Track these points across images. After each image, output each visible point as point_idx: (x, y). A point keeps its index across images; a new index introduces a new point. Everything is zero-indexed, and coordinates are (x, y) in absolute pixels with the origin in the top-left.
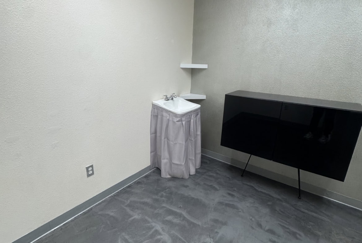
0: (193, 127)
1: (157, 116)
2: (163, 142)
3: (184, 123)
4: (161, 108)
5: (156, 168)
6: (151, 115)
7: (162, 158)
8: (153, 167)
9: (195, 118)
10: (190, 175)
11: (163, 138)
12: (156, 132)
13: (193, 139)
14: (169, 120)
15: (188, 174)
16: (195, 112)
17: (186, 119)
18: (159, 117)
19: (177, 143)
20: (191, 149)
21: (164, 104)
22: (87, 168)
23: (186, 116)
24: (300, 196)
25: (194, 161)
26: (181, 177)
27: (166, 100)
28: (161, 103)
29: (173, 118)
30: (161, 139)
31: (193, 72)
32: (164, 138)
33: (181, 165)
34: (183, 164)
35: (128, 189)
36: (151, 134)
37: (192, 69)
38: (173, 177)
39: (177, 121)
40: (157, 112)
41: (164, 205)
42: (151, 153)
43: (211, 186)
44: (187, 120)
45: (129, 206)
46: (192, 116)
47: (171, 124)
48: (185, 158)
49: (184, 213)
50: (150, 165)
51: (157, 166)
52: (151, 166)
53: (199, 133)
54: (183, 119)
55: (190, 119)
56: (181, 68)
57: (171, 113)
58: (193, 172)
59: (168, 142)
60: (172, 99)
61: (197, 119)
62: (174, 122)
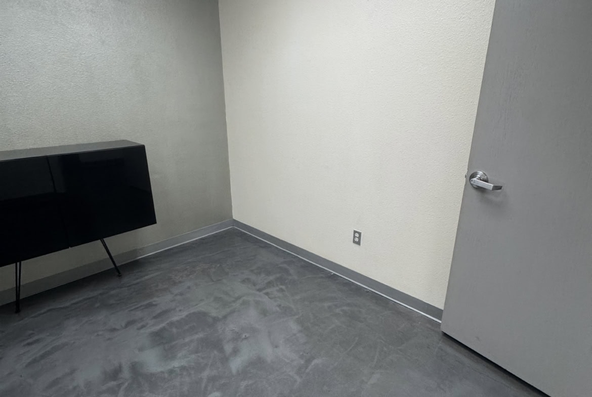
24: (119, 273)
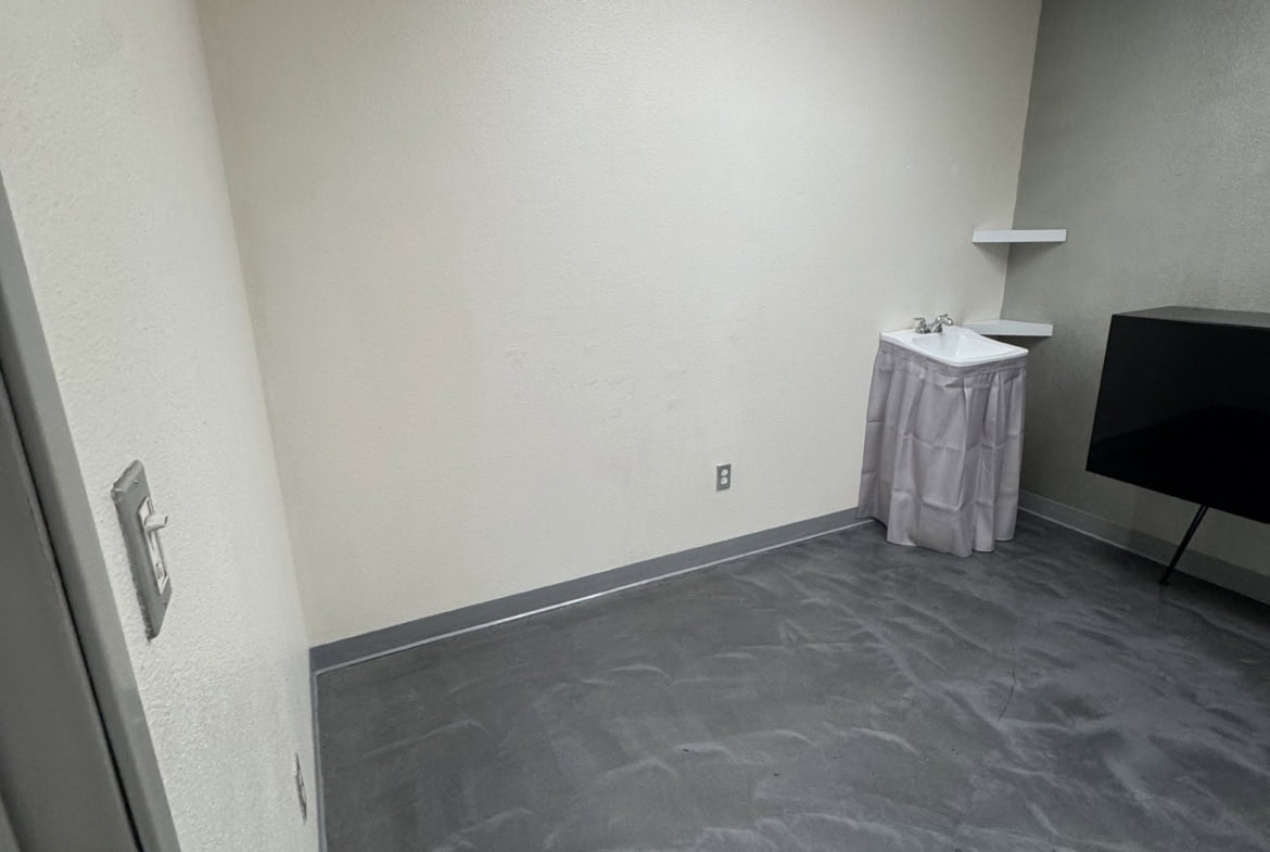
0: (995, 409)
1: (890, 373)
2: (900, 443)
3: (968, 391)
4: (903, 349)
5: (871, 521)
6: (874, 370)
7: (895, 486)
8: (866, 516)
9: (1005, 382)
10: (973, 550)
11: (902, 431)
12: (882, 418)
13: (993, 445)
14: (923, 382)
15: (970, 548)
16: (1006, 367)
17: (975, 381)
18: (897, 375)
19: (942, 448)
20: (984, 473)
21: (915, 340)
22: (720, 469)
23: (976, 373)
25: (992, 511)
26: (946, 550)
27: (921, 332)
28: (907, 338)
29: (935, 379)
30: (896, 435)
31: (1014, 255)
32: (906, 434)
33: (948, 512)
34: (957, 509)
35: (799, 550)
36: (868, 421)
37: (1013, 245)
38: (921, 547)
39: (948, 386)
40: (892, 360)
41: (889, 595)
42: (864, 472)
43: (1041, 585)
44: (977, 385)
45: (800, 578)
46: (997, 377)
47: (928, 392)
48: (962, 495)
49: (945, 621)
50: (857, 509)
51: (875, 514)
52: (860, 510)
53: (1016, 431)
54: (967, 381)
55: (987, 386)
56: (975, 244)
57: (931, 364)
58: (984, 542)
59: (914, 442)
60: (940, 330)
61: (1014, 386)
62: (937, 388)
